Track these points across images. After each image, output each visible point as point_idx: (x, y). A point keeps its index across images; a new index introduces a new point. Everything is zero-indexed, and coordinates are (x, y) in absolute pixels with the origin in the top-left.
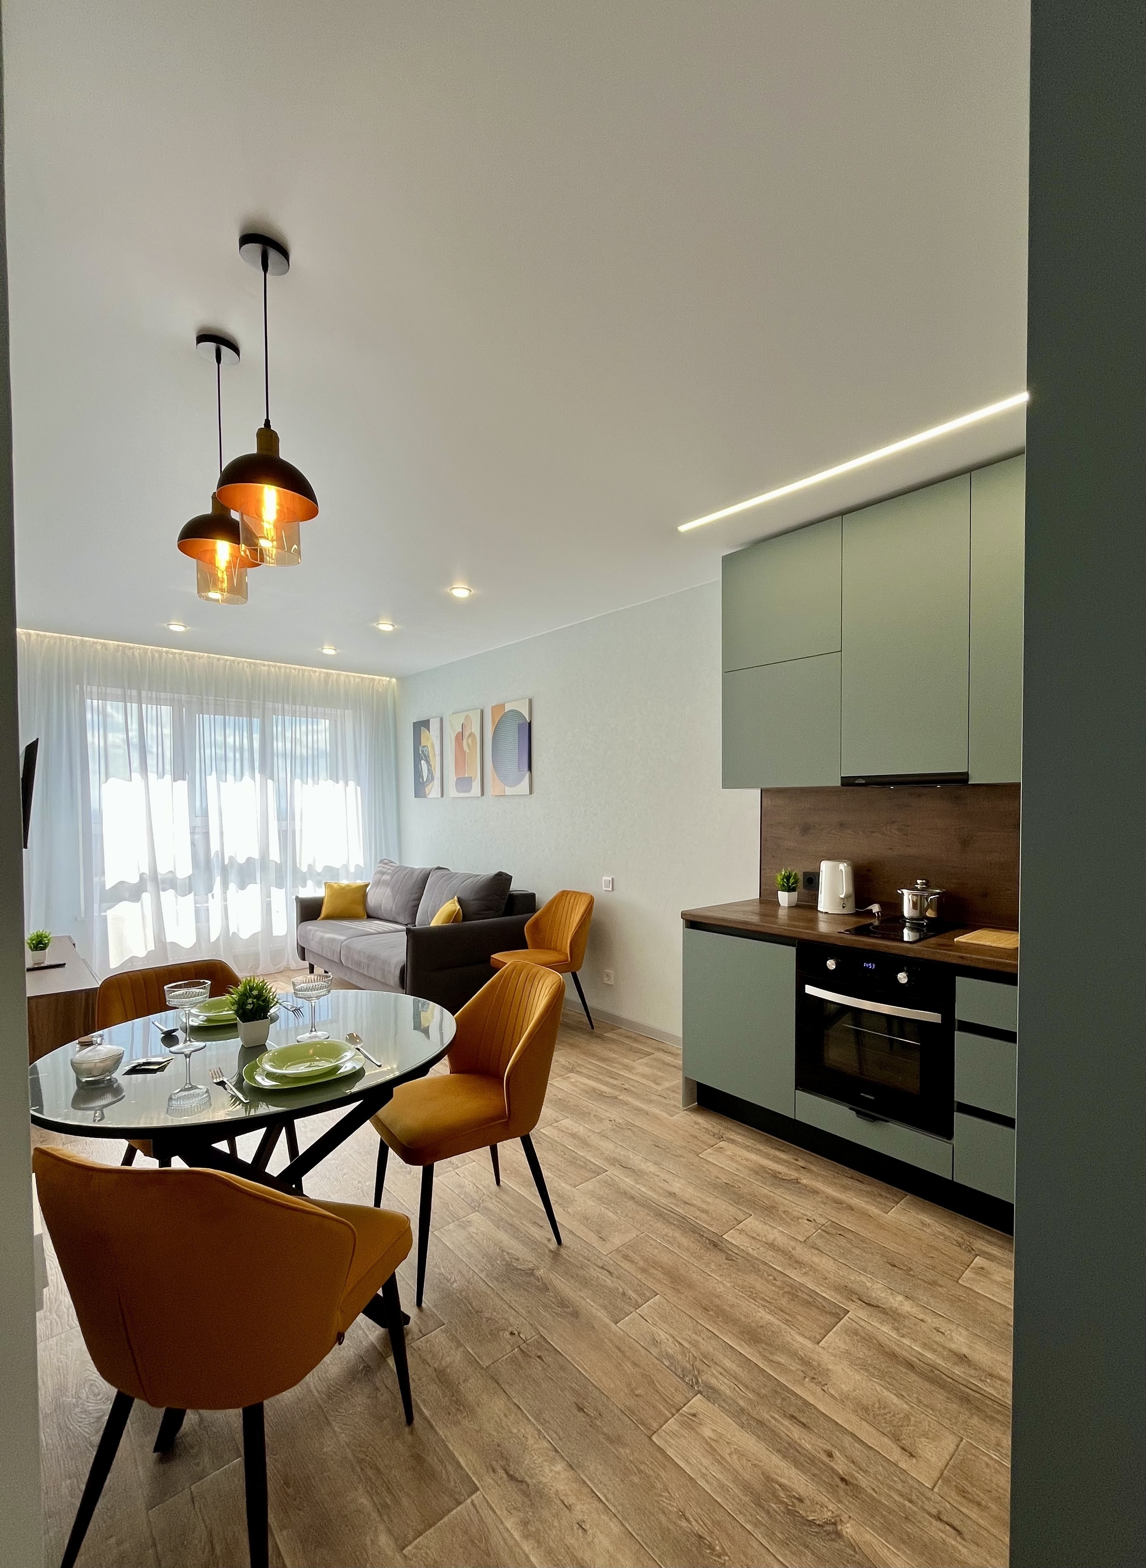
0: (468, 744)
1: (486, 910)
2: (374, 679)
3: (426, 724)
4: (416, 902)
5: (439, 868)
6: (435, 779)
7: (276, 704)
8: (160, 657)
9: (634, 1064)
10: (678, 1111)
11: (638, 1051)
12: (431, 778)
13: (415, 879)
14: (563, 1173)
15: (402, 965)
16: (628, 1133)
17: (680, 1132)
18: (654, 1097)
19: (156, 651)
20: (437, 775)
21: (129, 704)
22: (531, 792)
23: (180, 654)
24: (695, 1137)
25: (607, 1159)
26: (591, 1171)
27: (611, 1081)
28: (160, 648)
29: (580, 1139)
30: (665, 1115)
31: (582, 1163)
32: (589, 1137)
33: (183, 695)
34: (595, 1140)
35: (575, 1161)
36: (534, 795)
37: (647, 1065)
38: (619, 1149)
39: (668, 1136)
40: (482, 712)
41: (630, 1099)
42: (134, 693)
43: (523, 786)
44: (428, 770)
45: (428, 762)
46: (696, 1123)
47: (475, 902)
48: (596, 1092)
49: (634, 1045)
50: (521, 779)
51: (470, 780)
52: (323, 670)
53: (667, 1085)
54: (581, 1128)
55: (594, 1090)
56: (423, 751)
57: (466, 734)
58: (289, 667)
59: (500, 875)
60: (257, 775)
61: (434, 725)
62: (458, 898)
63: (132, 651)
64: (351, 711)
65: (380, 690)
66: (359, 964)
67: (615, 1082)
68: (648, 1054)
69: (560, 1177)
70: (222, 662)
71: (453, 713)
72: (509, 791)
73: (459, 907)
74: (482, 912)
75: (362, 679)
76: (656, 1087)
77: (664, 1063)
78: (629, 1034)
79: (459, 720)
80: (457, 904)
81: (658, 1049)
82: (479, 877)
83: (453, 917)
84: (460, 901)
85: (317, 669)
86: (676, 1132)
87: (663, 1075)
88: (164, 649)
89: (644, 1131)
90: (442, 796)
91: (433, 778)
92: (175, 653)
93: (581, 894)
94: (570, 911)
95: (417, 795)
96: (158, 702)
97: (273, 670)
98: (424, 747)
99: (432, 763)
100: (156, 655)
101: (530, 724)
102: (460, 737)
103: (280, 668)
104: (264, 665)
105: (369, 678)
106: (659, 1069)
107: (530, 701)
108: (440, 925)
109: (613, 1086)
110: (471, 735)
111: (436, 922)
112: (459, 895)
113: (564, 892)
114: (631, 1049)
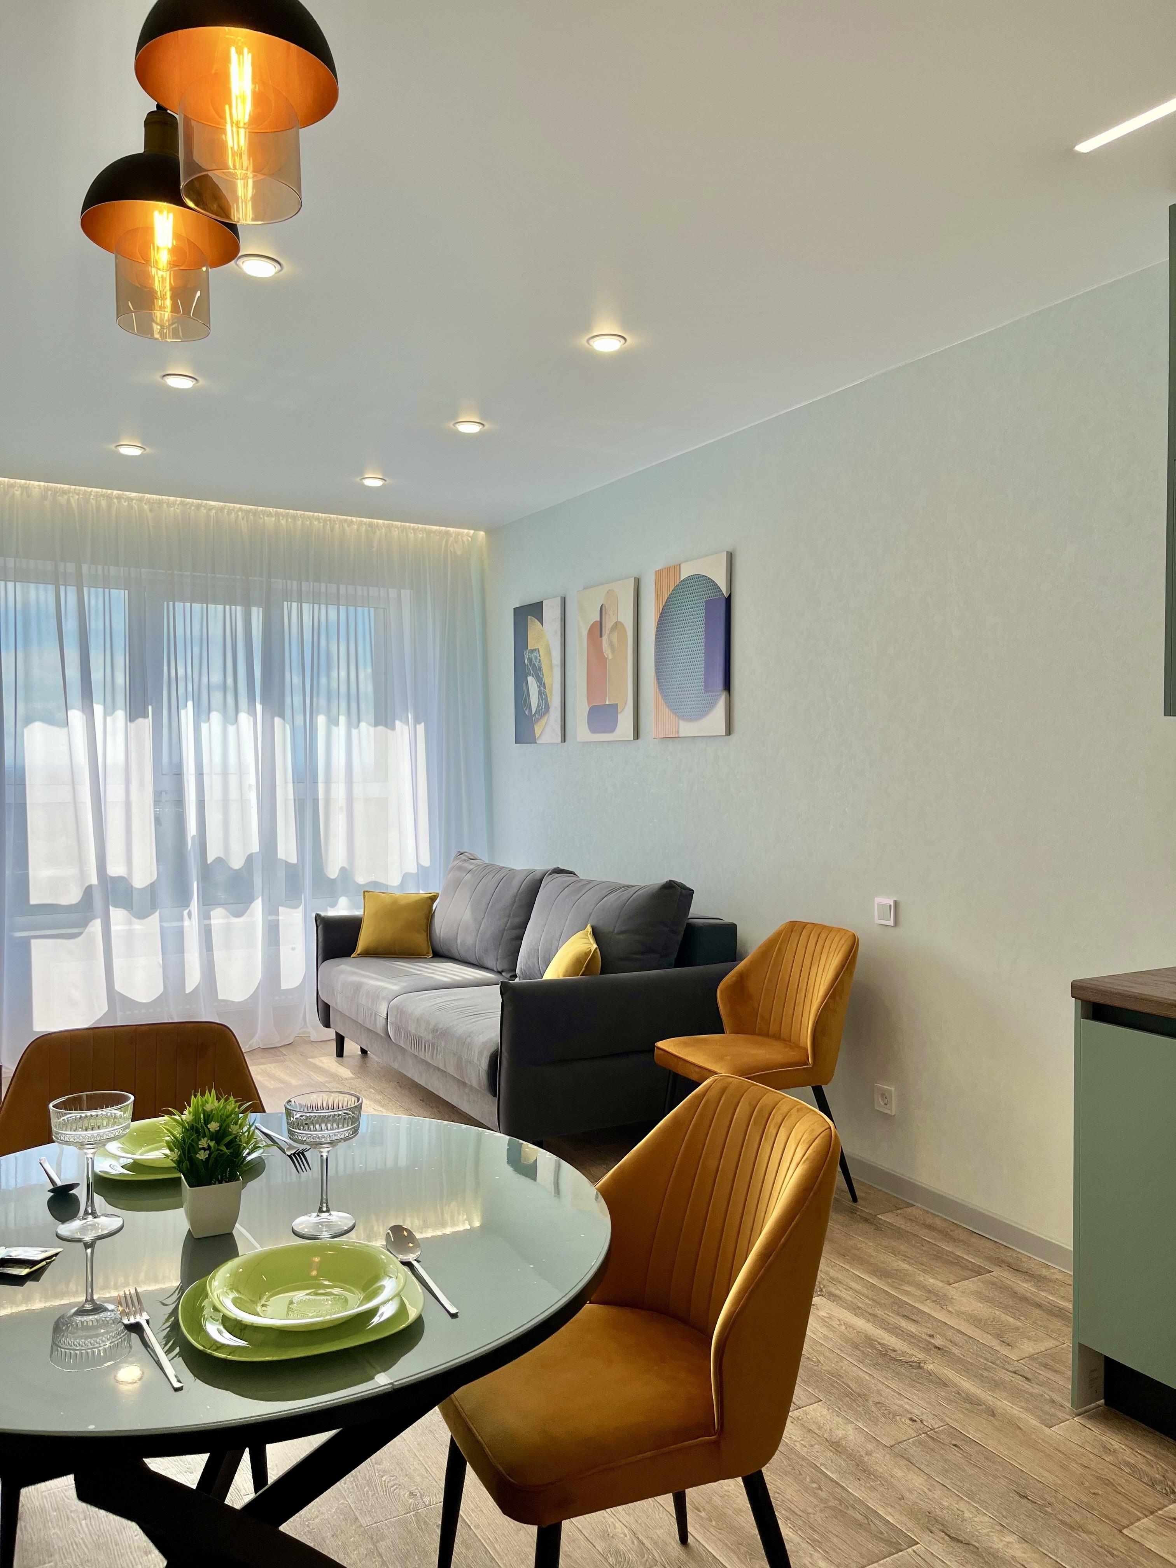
0: (611, 645)
1: (642, 953)
2: (447, 533)
3: (535, 610)
4: (516, 932)
5: (558, 871)
6: (552, 710)
7: (289, 582)
8: (109, 506)
9: (952, 1291)
10: (1060, 1414)
11: (956, 1262)
12: (544, 708)
13: (515, 890)
14: (822, 1536)
15: (493, 1050)
16: (956, 1456)
17: (1074, 1466)
18: (1007, 1377)
19: (103, 496)
20: (555, 702)
21: (62, 588)
22: (729, 730)
23: (140, 500)
24: (1108, 1483)
25: (913, 1513)
26: (878, 1537)
27: (904, 1324)
28: (109, 491)
29: (851, 1456)
30: (1034, 1422)
31: (858, 1516)
32: (868, 1454)
33: (143, 570)
34: (881, 1461)
35: (842, 1508)
36: (734, 737)
37: (979, 1296)
38: (938, 1493)
39: (1047, 1474)
40: (638, 582)
41: (949, 1373)
42: (71, 568)
43: (716, 719)
44: (540, 692)
45: (540, 680)
46: (1107, 1450)
47: (622, 937)
48: (873, 1347)
49: (947, 1247)
50: (712, 705)
51: (613, 710)
52: (364, 520)
53: (1029, 1348)
54: (850, 1427)
55: (869, 1341)
56: (530, 660)
57: (608, 625)
58: (309, 517)
59: (671, 887)
60: (259, 707)
61: (551, 612)
62: (593, 928)
63: (66, 497)
64: (408, 591)
65: (459, 553)
66: (417, 1042)
67: (912, 1328)
68: (978, 1271)
69: (813, 1543)
70: (203, 511)
71: (584, 589)
72: (687, 729)
73: (595, 946)
74: (635, 956)
75: (429, 532)
76: (1005, 1351)
77: (1014, 1294)
78: (929, 1221)
79: (598, 598)
80: (591, 940)
81: (1000, 1262)
82: (633, 890)
83: (584, 964)
84: (596, 934)
85: (354, 519)
86: (1063, 1467)
87: (1019, 1324)
88: (115, 492)
89: (990, 1456)
90: (564, 739)
91: (547, 708)
92: (132, 499)
93: (830, 929)
94: (807, 963)
95: (519, 739)
96: (107, 583)
97: (283, 522)
98: (532, 651)
99: (546, 680)
100: (104, 503)
101: (728, 601)
102: (597, 630)
103: (295, 518)
104: (269, 515)
105: (440, 532)
106: (1005, 1308)
107: (731, 557)
108: (561, 978)
109: (909, 1337)
110: (617, 625)
111: (554, 972)
112: (594, 923)
113: (793, 924)
114: (939, 1256)
